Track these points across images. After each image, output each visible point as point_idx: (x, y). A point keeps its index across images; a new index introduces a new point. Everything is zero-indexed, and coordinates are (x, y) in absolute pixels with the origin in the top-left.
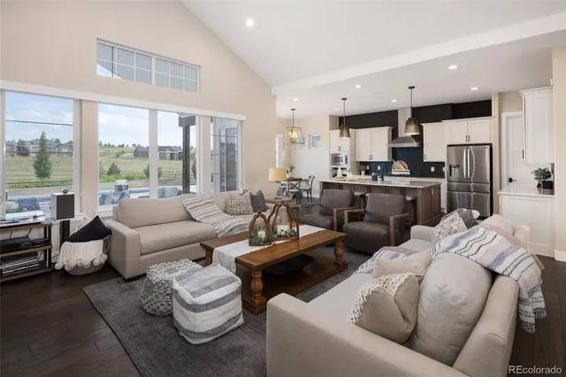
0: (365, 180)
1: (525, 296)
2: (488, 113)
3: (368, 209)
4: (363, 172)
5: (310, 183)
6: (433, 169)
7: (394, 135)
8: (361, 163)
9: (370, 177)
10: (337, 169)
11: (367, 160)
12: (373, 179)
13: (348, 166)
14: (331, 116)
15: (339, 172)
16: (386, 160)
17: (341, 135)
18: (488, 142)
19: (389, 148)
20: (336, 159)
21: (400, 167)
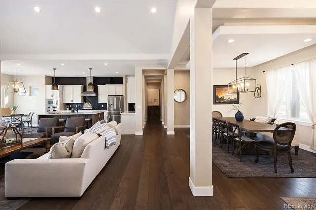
0: (68, 112)
1: (107, 139)
2: (122, 83)
3: (66, 126)
4: (67, 109)
5: (30, 117)
6: (103, 106)
7: (85, 90)
8: (67, 104)
9: (71, 111)
10: (50, 107)
11: (70, 102)
12: (72, 112)
13: (58, 106)
14: (46, 77)
15: (51, 110)
16: (81, 102)
17: (53, 89)
18: (122, 94)
19: (82, 96)
20: (50, 102)
21: (88, 105)
